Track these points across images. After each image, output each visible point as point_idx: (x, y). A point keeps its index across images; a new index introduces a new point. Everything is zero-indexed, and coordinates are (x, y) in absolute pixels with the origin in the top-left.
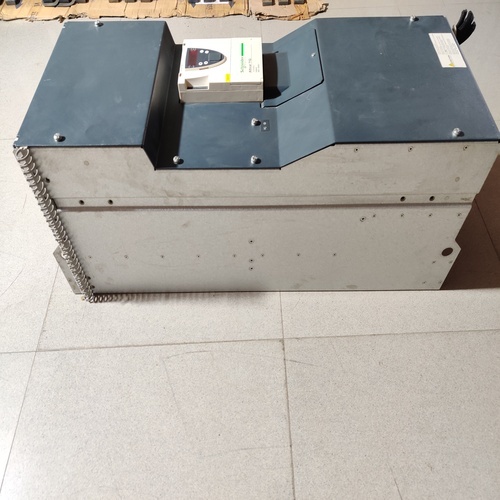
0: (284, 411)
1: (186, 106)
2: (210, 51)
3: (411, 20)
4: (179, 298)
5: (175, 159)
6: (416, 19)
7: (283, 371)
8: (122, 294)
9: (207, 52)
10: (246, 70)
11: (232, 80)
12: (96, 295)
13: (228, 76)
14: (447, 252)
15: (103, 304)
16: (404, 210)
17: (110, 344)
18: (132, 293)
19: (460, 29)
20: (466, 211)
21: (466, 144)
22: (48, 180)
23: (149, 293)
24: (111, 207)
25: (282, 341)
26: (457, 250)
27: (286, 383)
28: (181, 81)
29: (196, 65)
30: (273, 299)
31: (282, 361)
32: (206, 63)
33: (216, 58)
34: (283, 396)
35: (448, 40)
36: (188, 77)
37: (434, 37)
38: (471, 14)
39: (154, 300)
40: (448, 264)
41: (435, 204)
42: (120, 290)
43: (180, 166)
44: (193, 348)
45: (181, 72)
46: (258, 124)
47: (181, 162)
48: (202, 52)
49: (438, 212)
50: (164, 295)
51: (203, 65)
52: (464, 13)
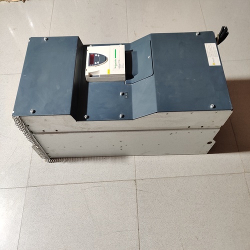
0: (136, 214)
1: (90, 84)
2: (100, 55)
3: (197, 34)
4: (89, 160)
5: (85, 117)
6: (200, 34)
7: (135, 195)
8: (63, 158)
9: (98, 56)
10: (117, 67)
11: (111, 74)
12: (51, 159)
13: (109, 71)
14: (209, 143)
15: (55, 163)
16: (190, 131)
17: (59, 183)
18: (68, 158)
19: (221, 37)
20: (217, 131)
21: (216, 111)
22: (28, 126)
23: (75, 158)
24: (57, 132)
25: (135, 181)
26: (214, 142)
27: (137, 201)
28: (87, 74)
29: (94, 65)
30: (131, 159)
31: (135, 190)
32: (98, 63)
33: (103, 59)
34: (136, 207)
35: (213, 48)
36: (90, 72)
37: (207, 45)
38: (226, 28)
39: (78, 161)
40: (210, 146)
41: (203, 129)
42: (62, 156)
43: (88, 119)
44: (96, 184)
45: (86, 68)
46: (123, 94)
47: (88, 117)
48: (96, 55)
49: (204, 131)
50: (82, 158)
51: (97, 64)
52: (223, 27)
